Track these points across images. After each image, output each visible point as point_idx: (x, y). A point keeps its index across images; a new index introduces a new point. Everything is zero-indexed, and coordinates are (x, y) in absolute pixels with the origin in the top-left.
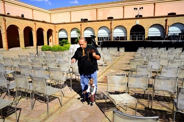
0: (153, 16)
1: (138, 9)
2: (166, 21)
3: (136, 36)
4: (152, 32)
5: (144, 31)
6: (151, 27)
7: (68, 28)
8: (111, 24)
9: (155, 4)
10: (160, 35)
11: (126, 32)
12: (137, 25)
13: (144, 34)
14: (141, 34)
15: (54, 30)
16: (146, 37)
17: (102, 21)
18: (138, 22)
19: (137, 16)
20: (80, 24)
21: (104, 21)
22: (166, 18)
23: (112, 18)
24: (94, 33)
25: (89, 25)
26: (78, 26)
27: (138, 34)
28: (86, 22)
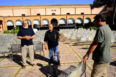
0: (60, 14)
1: (54, 11)
2: (67, 17)
4: (61, 22)
5: (57, 21)
6: (60, 19)
7: (14, 19)
8: (40, 18)
9: (60, 8)
10: (64, 24)
11: (48, 22)
12: (54, 19)
13: (57, 23)
14: (56, 23)
15: (3, 21)
16: (58, 25)
17: (35, 16)
18: (54, 17)
19: (53, 14)
20: (22, 17)
21: (36, 16)
22: (66, 16)
23: (39, 14)
24: (31, 23)
25: (28, 18)
26: (21, 19)
27: (55, 23)
28: (26, 16)
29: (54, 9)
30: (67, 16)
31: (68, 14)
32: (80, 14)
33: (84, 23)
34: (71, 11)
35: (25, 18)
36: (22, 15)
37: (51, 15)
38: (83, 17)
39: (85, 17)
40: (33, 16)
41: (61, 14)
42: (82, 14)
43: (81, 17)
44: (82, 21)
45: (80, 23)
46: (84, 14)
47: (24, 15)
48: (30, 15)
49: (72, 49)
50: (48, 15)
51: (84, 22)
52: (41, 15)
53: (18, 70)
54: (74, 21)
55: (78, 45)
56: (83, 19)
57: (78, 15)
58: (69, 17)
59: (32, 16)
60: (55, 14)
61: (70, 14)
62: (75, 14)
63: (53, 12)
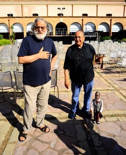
0: (71, 15)
1: (61, 9)
2: (82, 20)
3: (60, 32)
5: (67, 28)
6: (72, 24)
9: (72, 5)
12: (61, 23)
13: (67, 30)
14: (64, 30)
16: (68, 33)
17: (30, 17)
18: (62, 20)
19: (59, 15)
20: (8, 19)
21: (32, 17)
22: (82, 18)
23: (37, 15)
24: (23, 29)
25: (17, 20)
26: (6, 21)
27: (62, 30)
28: (15, 17)
29: (61, 7)
30: (84, 18)
31: (85, 15)
32: (105, 16)
33: (112, 31)
34: (91, 10)
35: (12, 21)
36: (8, 15)
37: (57, 15)
38: (111, 20)
39: (114, 21)
40: (26, 17)
41: (74, 16)
42: (109, 15)
43: (107, 21)
44: (109, 27)
45: (105, 31)
46: (113, 16)
47: (12, 15)
48: (21, 16)
49: (106, 80)
50: (51, 17)
51: (112, 29)
52: (39, 16)
53: (6, 131)
54: (95, 28)
55: (113, 73)
56: (109, 24)
57: (102, 17)
58: (86, 20)
59: (24, 17)
60: (62, 15)
61: (88, 15)
62: (96, 16)
63: (60, 12)
